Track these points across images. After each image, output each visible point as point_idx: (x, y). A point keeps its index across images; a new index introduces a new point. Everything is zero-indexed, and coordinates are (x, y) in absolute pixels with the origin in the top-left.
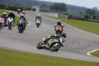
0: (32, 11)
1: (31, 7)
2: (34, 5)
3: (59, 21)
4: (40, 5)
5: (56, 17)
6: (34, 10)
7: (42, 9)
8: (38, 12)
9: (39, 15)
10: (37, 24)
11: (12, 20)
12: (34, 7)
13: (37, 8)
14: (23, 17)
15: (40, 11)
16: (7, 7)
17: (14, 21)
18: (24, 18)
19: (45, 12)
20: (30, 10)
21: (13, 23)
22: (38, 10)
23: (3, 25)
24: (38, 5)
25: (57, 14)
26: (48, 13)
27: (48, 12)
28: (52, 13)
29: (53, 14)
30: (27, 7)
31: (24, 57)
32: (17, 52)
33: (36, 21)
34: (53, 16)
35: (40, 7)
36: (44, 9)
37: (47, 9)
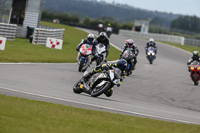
0: (133, 32)
1: (131, 23)
2: (138, 19)
3: (196, 52)
4: (150, 19)
5: (183, 43)
6: (138, 29)
7: (154, 27)
8: (146, 32)
9: (151, 40)
10: (148, 57)
11: (103, 49)
12: (137, 24)
13: (143, 26)
14: (131, 45)
15: (150, 31)
16: (81, 22)
17: (107, 51)
18: (134, 47)
19: (160, 32)
20: (130, 29)
21: (105, 55)
22: (147, 29)
23: (90, 58)
24: (146, 19)
25: (183, 39)
26: (166, 36)
27: (165, 33)
28: (173, 36)
29: (177, 37)
30: (125, 23)
31: (117, 123)
32: (102, 114)
33: (147, 51)
34: (176, 41)
35: (151, 23)
36: (158, 27)
37: (164, 28)
